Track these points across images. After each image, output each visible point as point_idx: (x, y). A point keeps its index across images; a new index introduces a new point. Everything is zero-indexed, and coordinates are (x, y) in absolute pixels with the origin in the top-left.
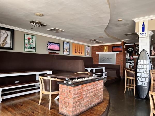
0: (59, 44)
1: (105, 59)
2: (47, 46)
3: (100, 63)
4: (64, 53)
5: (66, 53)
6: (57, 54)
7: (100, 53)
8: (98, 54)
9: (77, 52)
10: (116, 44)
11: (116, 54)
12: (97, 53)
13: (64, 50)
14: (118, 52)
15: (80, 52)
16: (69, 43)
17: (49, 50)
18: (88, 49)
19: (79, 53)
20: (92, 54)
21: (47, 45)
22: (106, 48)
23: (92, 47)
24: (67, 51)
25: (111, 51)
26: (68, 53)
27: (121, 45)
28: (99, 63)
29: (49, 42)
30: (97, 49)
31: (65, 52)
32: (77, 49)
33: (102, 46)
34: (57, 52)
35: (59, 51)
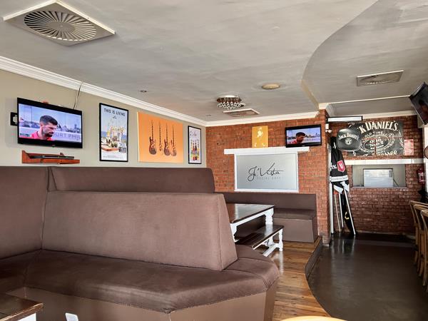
0: (79, 113)
1: (257, 173)
2: (13, 123)
3: (238, 188)
4: (105, 155)
5: (115, 157)
6: (71, 160)
7: (237, 152)
8: (232, 156)
9: (158, 150)
10: (299, 121)
11: (300, 155)
12: (227, 152)
13: (104, 141)
14: (306, 149)
15: (170, 148)
16: (126, 110)
17: (22, 141)
18: (196, 137)
19: (166, 152)
20: (209, 155)
21: (13, 115)
22: (260, 133)
23: (208, 129)
24: (116, 146)
25: (278, 146)
26: (123, 156)
27: (316, 123)
28: (237, 190)
29: (20, 101)
30: (226, 136)
31: (110, 153)
32: (156, 138)
33: (246, 125)
34: (67, 152)
35: (79, 146)
